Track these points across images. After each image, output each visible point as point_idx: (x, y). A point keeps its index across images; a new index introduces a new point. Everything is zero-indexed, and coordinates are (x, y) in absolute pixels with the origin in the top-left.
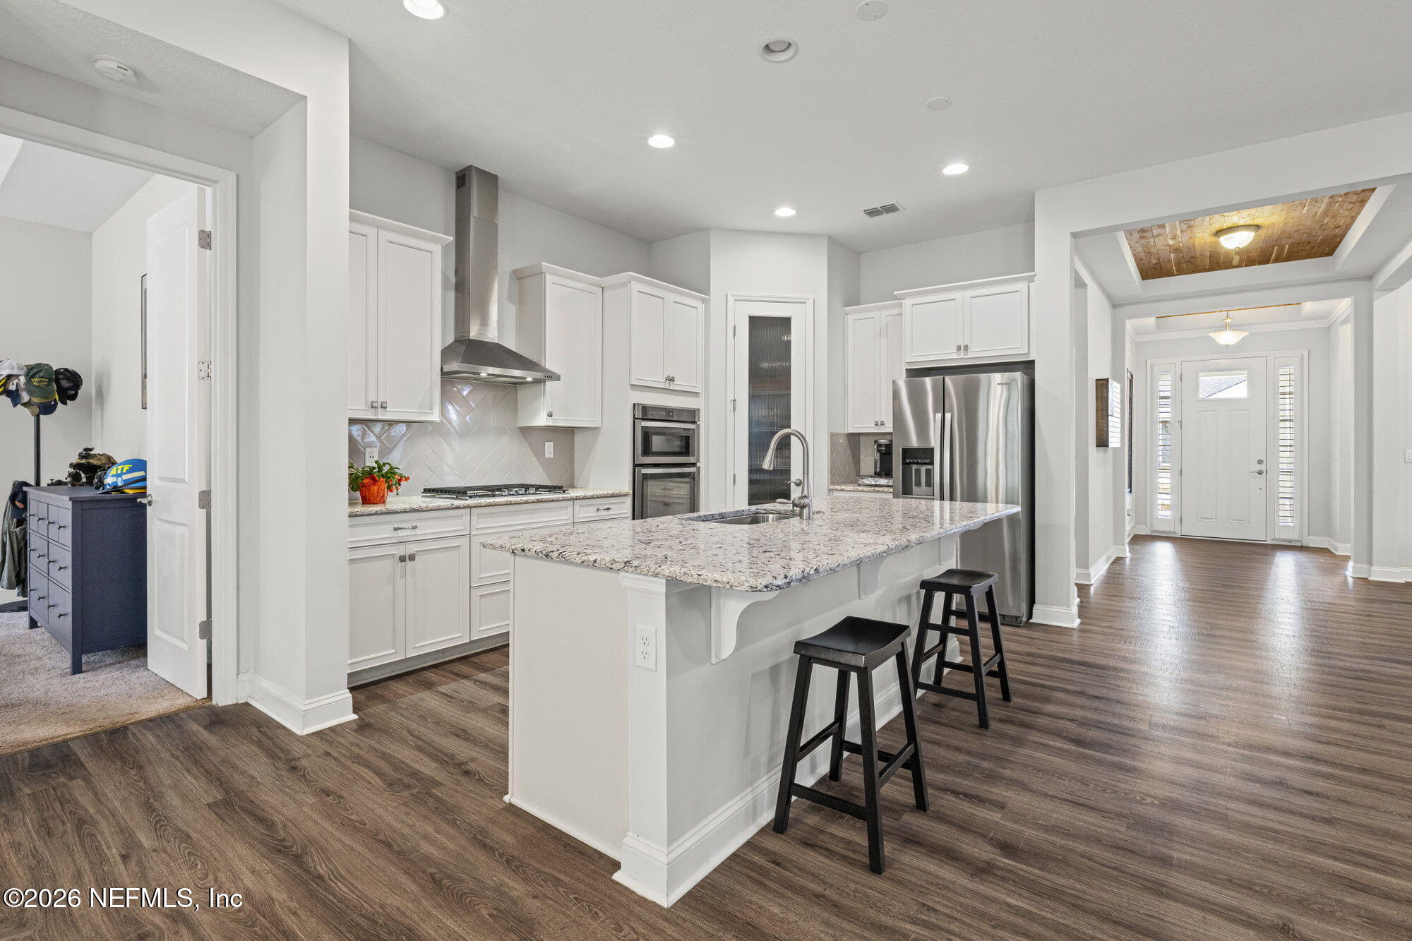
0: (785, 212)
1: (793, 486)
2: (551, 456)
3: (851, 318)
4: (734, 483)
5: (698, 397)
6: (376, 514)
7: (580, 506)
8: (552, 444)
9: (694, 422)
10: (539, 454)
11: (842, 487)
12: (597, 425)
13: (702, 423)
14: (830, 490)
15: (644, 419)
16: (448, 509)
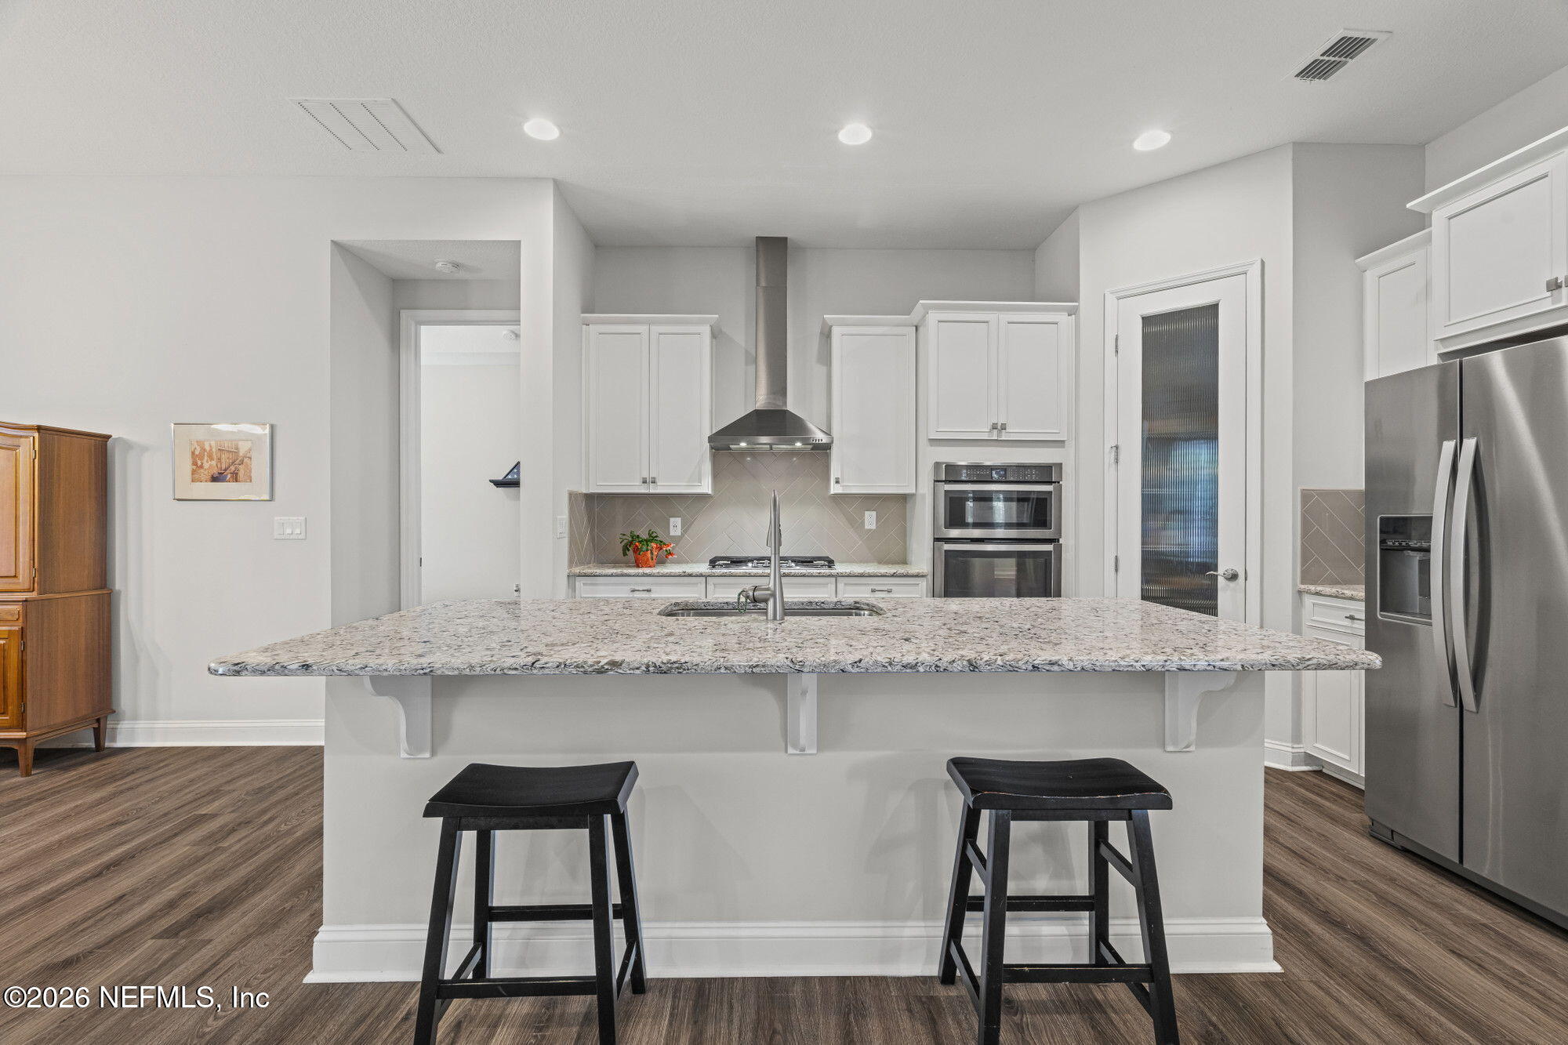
0: (1152, 139)
1: (1221, 581)
2: (874, 527)
3: (1370, 276)
4: (1117, 570)
5: (1064, 447)
6: (612, 575)
7: (845, 584)
8: (874, 513)
9: (1050, 483)
10: (857, 524)
11: (1319, 588)
12: (911, 490)
13: (1067, 484)
14: (1300, 592)
15: (947, 481)
16: (680, 576)
